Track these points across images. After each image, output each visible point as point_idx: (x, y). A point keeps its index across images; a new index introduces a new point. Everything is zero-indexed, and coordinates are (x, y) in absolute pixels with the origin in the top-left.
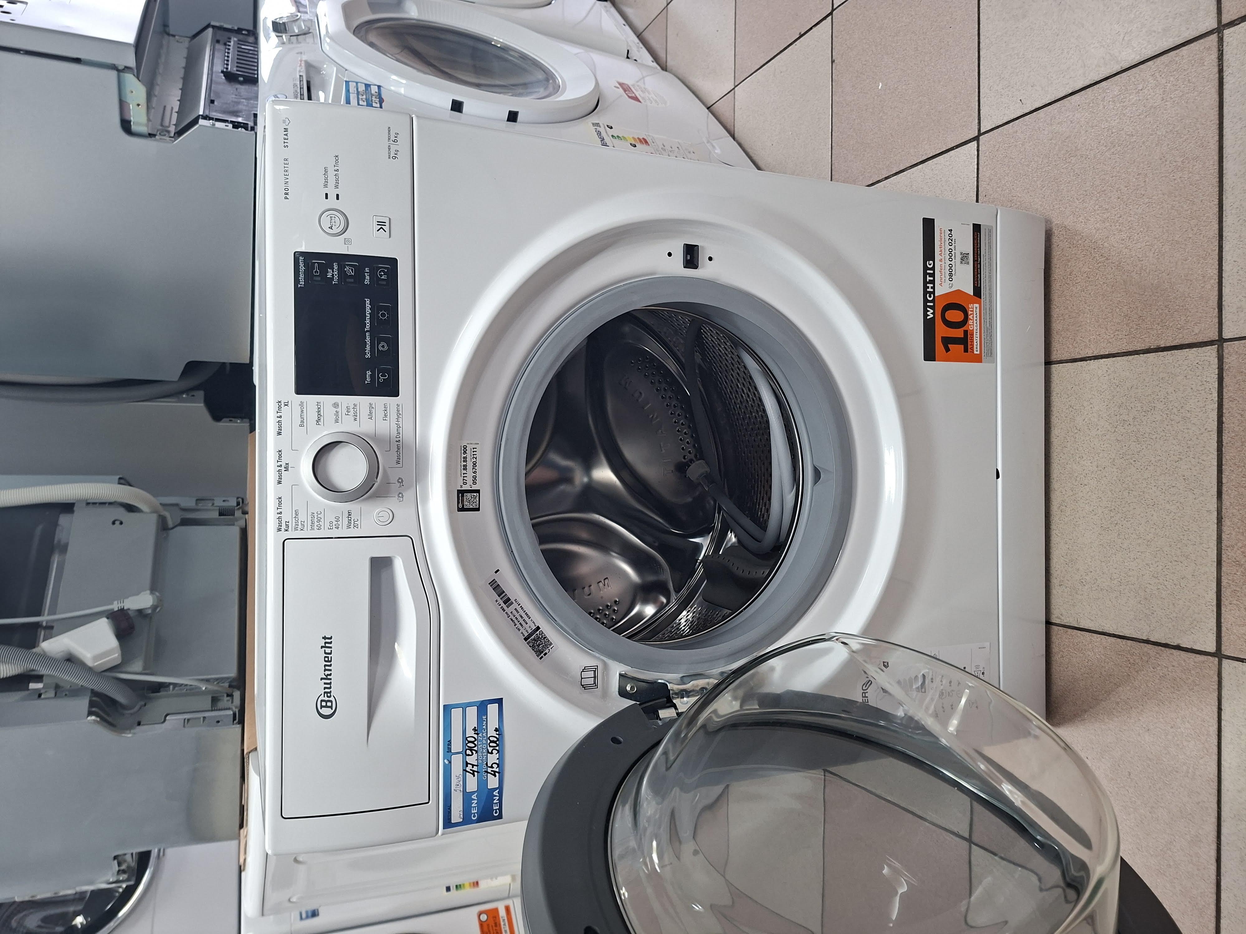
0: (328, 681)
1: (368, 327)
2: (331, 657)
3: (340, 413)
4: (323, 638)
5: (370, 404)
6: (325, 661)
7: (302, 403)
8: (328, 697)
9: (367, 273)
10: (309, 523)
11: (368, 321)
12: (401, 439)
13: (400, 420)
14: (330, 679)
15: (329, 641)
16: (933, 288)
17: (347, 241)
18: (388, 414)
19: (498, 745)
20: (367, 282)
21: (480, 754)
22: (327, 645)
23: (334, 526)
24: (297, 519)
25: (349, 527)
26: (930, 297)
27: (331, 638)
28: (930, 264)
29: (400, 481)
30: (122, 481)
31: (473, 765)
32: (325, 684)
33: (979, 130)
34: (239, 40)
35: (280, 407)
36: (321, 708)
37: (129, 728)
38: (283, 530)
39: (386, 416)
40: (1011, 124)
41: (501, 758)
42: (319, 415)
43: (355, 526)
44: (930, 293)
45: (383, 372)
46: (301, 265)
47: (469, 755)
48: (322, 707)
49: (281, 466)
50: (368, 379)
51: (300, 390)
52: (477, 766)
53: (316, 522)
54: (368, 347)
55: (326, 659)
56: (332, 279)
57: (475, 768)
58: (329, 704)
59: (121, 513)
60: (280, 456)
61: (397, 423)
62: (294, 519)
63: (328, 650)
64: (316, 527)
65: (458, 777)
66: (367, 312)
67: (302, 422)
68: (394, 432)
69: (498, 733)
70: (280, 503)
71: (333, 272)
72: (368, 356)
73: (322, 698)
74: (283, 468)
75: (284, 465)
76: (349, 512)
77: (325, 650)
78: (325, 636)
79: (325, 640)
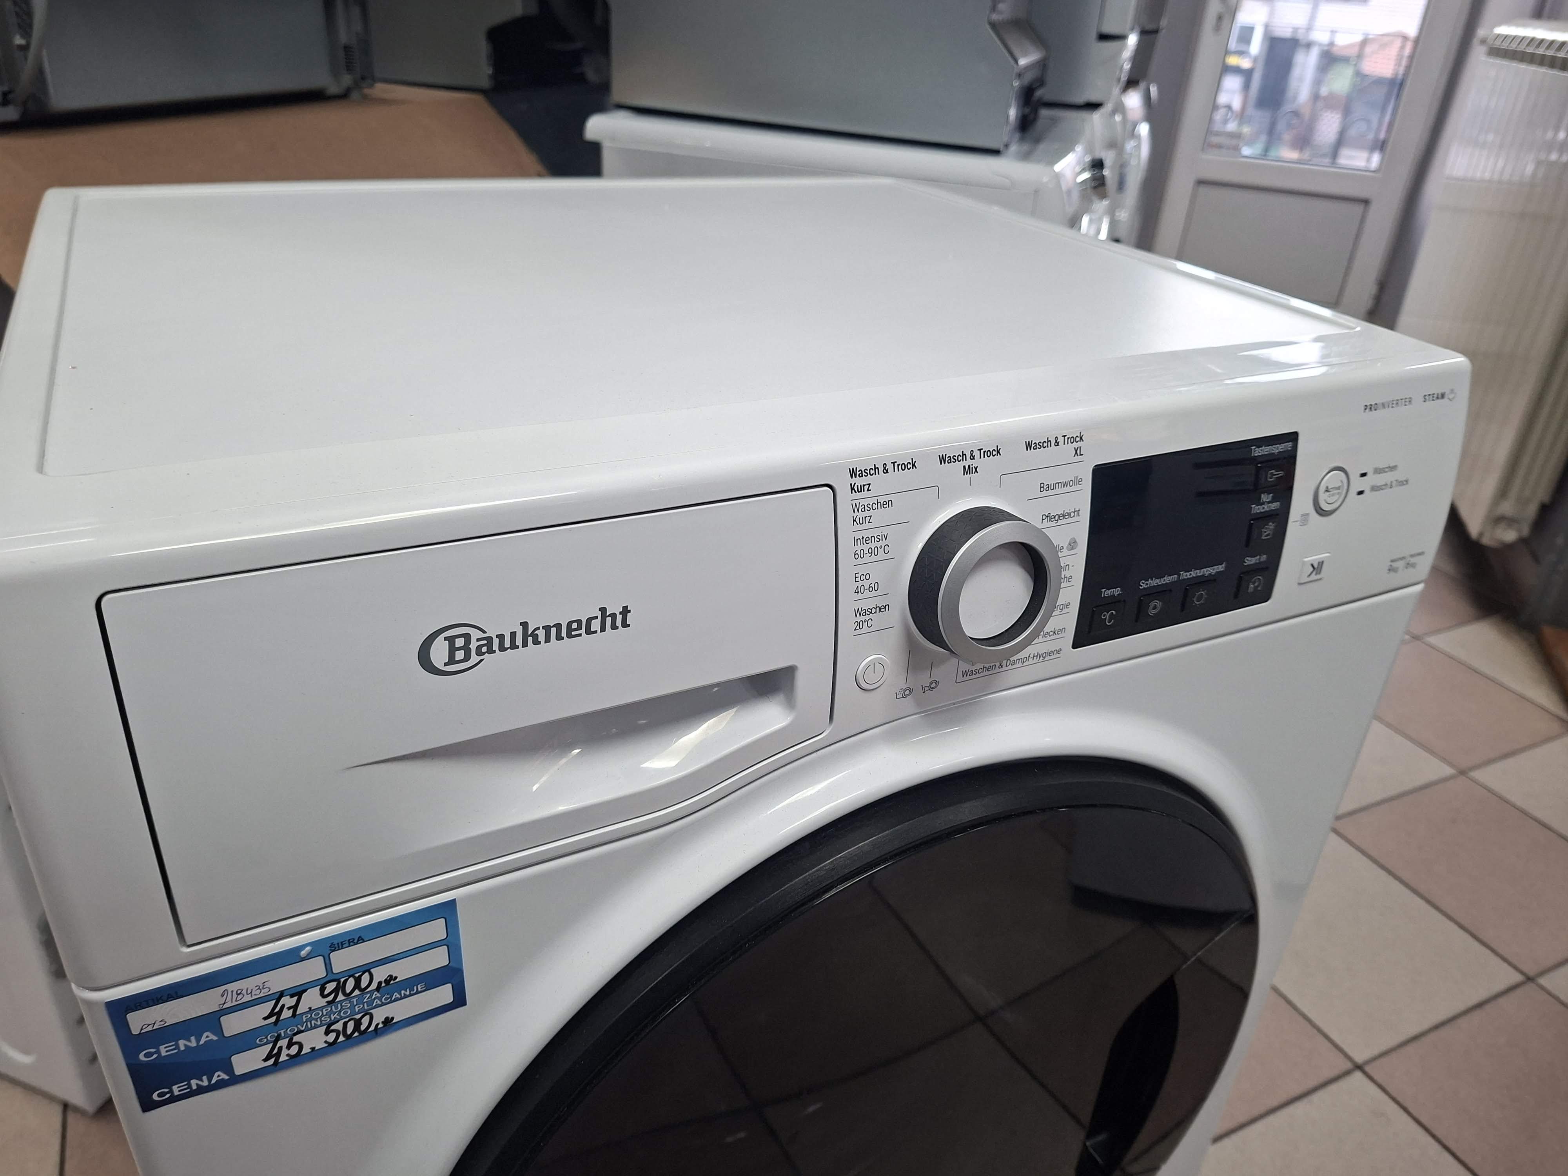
0: (519, 642)
1: (1185, 575)
2: (580, 635)
3: (1059, 554)
4: (624, 608)
5: (1068, 604)
6: (570, 624)
7: (1080, 481)
8: (479, 648)
9: (1260, 559)
10: (866, 534)
11: (1193, 574)
12: (1004, 668)
13: (1034, 661)
14: (525, 644)
15: (619, 622)
17: (1304, 518)
18: (1048, 639)
19: (348, 1037)
20: (1248, 561)
21: (326, 1010)
22: (609, 620)
23: (860, 584)
24: (875, 506)
25: (857, 612)
27: (625, 625)
29: (933, 685)
31: (295, 1007)
32: (513, 635)
35: (1073, 440)
36: (446, 639)
38: (853, 480)
41: (314, 1055)
42: (1059, 517)
43: (859, 624)
46: (1281, 447)
47: (322, 989)
48: (451, 640)
49: (973, 457)
50: (1108, 593)
51: (1099, 473)
52: (294, 1015)
53: (869, 546)
54: (1155, 583)
55: (575, 626)
56: (1259, 503)
57: (287, 1014)
58: (459, 655)
60: (989, 454)
62: (875, 501)
63: (596, 625)
64: (859, 548)
65: (262, 988)
66: (1205, 570)
67: (1049, 487)
69: (381, 1026)
70: (904, 467)
71: (1269, 502)
72: (1143, 585)
73: (475, 634)
74: (968, 462)
75: (974, 463)
76: (885, 608)
77: (596, 618)
78: (629, 611)
79: (620, 613)
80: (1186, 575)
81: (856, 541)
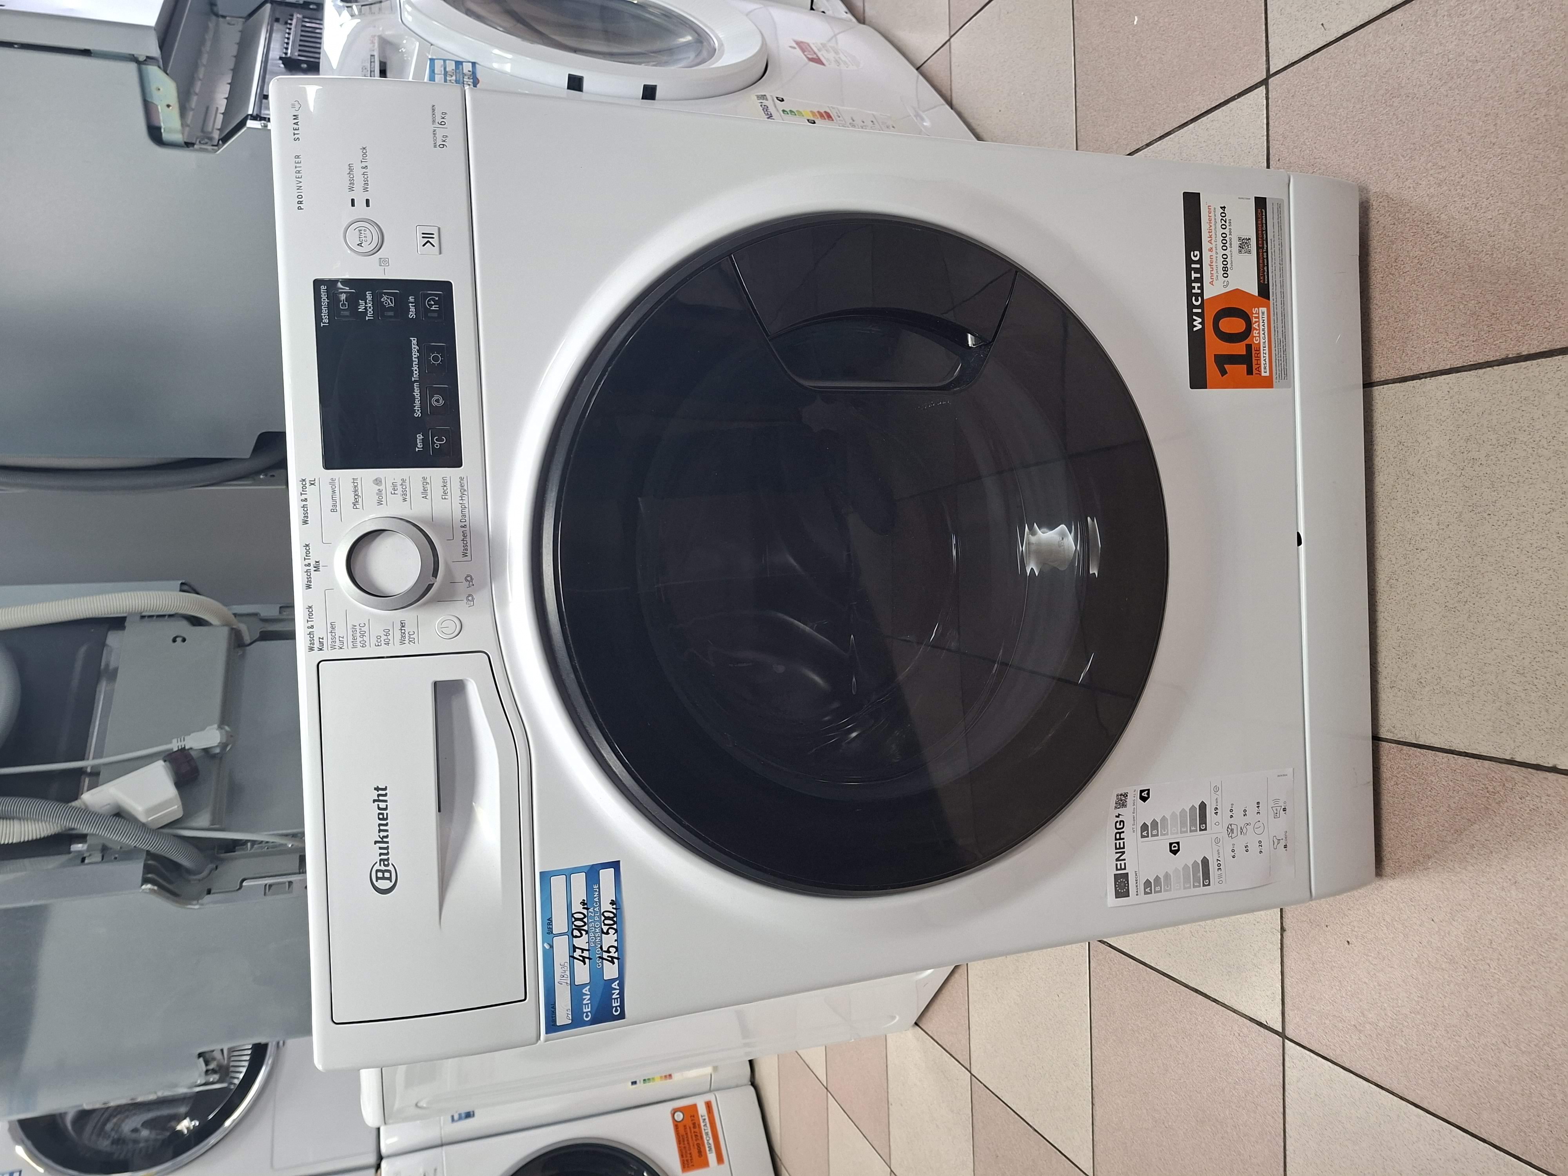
0: (385, 845)
1: (415, 377)
2: (387, 814)
3: (384, 492)
4: (375, 789)
5: (423, 478)
6: (379, 819)
7: (332, 479)
8: (385, 865)
9: (412, 303)
10: (350, 639)
11: (415, 368)
12: (467, 523)
13: (465, 498)
14: (387, 842)
15: (383, 792)
16: (1201, 288)
17: (383, 262)
18: (449, 490)
19: (615, 923)
20: (412, 314)
21: (591, 934)
22: (381, 798)
23: (383, 642)
24: (333, 634)
25: (402, 642)
26: (1197, 300)
27: (385, 789)
28: (1195, 256)
29: (469, 579)
30: (186, 587)
31: (583, 950)
32: (380, 848)
33: (1268, 70)
34: (304, 17)
35: (304, 487)
36: (377, 881)
37: (197, 898)
38: (316, 649)
39: (445, 493)
40: (1310, 58)
41: (620, 940)
42: (356, 495)
43: (410, 641)
44: (1197, 295)
45: (439, 434)
46: (324, 296)
47: (576, 937)
48: (378, 879)
49: (309, 565)
50: (420, 445)
51: (328, 464)
52: (588, 950)
53: (358, 637)
54: (417, 403)
55: (381, 816)
56: (365, 313)
57: (586, 954)
58: (387, 875)
59: (184, 628)
60: (308, 552)
61: (461, 502)
62: (329, 634)
63: (382, 805)
64: (359, 644)
65: (563, 966)
66: (414, 356)
67: (334, 505)
68: (458, 515)
69: (614, 906)
70: (311, 614)
71: (366, 303)
72: (418, 414)
73: (377, 867)
74: (312, 568)
75: (313, 563)
76: (402, 623)
77: (378, 805)
78: (378, 787)
79: (378, 791)
80: (416, 374)
81: (354, 647)
